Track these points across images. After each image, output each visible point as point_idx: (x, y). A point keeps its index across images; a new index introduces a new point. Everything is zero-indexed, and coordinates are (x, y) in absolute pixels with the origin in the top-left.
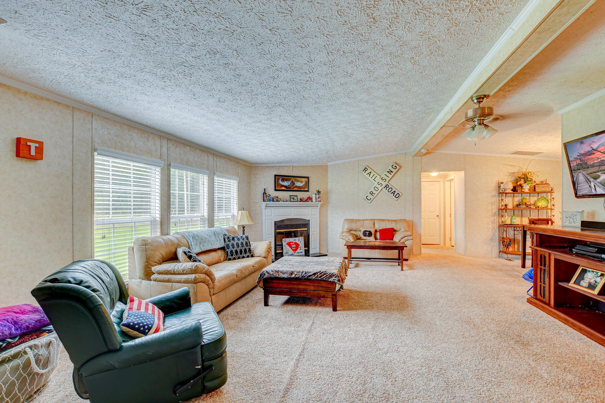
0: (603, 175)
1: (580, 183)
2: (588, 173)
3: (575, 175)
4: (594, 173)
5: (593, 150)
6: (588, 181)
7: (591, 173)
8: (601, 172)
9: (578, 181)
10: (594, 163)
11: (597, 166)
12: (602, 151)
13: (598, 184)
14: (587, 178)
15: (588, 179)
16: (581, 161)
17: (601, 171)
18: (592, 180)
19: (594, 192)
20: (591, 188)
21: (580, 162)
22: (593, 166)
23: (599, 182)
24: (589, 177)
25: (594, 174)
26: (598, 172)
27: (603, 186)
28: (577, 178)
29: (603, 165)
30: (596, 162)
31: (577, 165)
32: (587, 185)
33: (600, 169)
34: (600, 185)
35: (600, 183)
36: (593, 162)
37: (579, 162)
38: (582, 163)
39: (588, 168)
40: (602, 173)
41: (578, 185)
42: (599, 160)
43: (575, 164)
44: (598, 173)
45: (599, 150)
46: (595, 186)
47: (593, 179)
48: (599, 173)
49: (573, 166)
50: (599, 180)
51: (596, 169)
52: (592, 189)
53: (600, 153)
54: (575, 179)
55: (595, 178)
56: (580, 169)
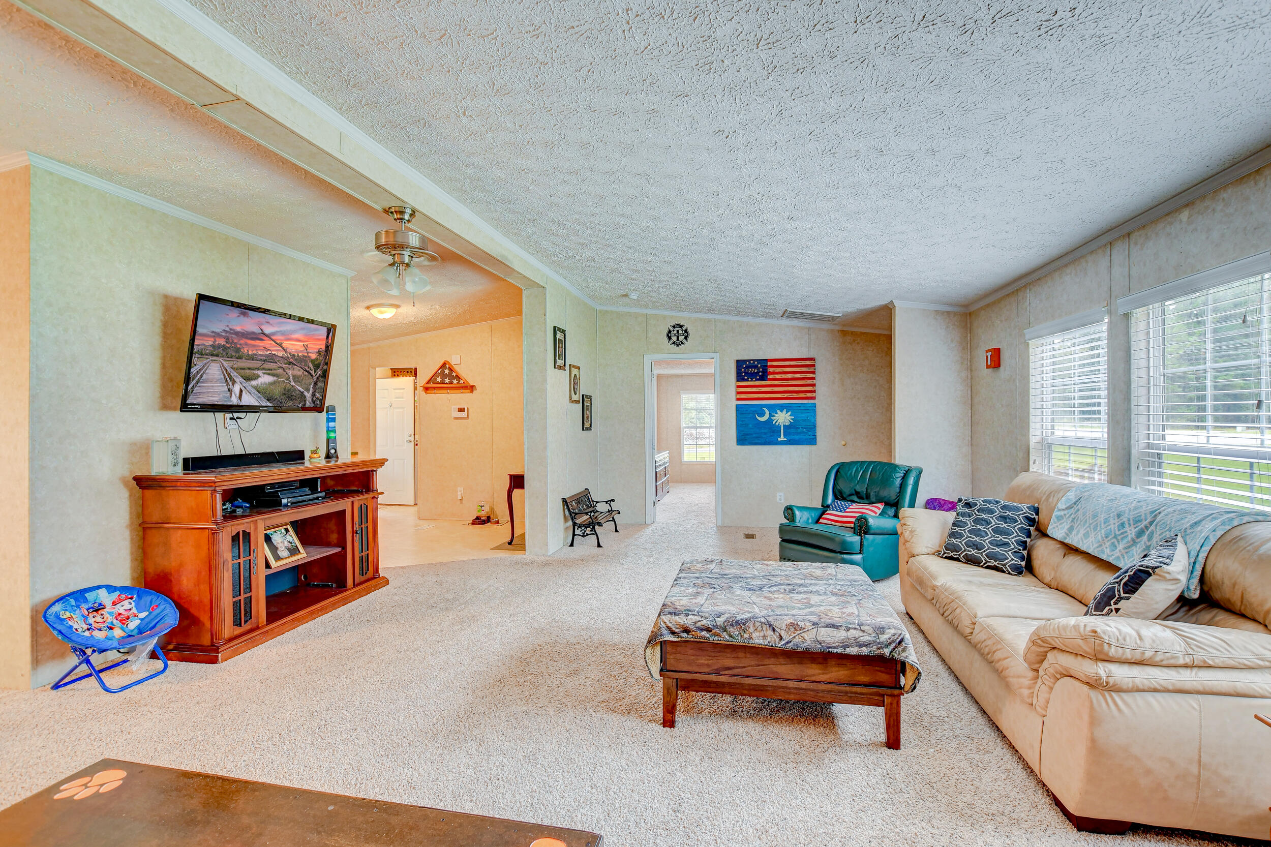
0: (266, 376)
1: (206, 381)
2: (235, 366)
3: (198, 363)
4: (249, 369)
5: (264, 334)
6: (229, 380)
7: (244, 369)
8: (263, 371)
9: (201, 377)
10: (255, 355)
11: (261, 360)
12: (278, 342)
13: (249, 388)
14: (229, 375)
15: (231, 378)
16: (227, 343)
17: (264, 369)
18: (238, 379)
19: (234, 401)
20: (231, 394)
21: (225, 343)
22: (252, 358)
23: (253, 387)
24: (234, 374)
25: (248, 371)
26: (258, 369)
27: (259, 393)
28: (201, 369)
29: (271, 362)
30: (260, 353)
31: (213, 346)
32: (223, 386)
33: (265, 366)
34: (253, 391)
35: (256, 388)
36: (255, 352)
37: (222, 342)
38: (228, 345)
39: (240, 358)
40: (264, 373)
41: (197, 382)
42: (268, 353)
43: (211, 343)
44: (256, 372)
45: (273, 337)
46: (241, 391)
47: (241, 379)
48: (260, 373)
49: (204, 345)
50: (254, 383)
51: (257, 364)
52: (233, 395)
53: (274, 343)
54: (193, 370)
55: (248, 379)
56: (217, 356)
